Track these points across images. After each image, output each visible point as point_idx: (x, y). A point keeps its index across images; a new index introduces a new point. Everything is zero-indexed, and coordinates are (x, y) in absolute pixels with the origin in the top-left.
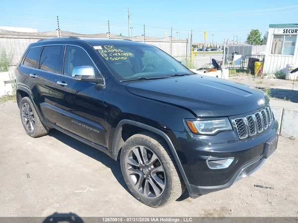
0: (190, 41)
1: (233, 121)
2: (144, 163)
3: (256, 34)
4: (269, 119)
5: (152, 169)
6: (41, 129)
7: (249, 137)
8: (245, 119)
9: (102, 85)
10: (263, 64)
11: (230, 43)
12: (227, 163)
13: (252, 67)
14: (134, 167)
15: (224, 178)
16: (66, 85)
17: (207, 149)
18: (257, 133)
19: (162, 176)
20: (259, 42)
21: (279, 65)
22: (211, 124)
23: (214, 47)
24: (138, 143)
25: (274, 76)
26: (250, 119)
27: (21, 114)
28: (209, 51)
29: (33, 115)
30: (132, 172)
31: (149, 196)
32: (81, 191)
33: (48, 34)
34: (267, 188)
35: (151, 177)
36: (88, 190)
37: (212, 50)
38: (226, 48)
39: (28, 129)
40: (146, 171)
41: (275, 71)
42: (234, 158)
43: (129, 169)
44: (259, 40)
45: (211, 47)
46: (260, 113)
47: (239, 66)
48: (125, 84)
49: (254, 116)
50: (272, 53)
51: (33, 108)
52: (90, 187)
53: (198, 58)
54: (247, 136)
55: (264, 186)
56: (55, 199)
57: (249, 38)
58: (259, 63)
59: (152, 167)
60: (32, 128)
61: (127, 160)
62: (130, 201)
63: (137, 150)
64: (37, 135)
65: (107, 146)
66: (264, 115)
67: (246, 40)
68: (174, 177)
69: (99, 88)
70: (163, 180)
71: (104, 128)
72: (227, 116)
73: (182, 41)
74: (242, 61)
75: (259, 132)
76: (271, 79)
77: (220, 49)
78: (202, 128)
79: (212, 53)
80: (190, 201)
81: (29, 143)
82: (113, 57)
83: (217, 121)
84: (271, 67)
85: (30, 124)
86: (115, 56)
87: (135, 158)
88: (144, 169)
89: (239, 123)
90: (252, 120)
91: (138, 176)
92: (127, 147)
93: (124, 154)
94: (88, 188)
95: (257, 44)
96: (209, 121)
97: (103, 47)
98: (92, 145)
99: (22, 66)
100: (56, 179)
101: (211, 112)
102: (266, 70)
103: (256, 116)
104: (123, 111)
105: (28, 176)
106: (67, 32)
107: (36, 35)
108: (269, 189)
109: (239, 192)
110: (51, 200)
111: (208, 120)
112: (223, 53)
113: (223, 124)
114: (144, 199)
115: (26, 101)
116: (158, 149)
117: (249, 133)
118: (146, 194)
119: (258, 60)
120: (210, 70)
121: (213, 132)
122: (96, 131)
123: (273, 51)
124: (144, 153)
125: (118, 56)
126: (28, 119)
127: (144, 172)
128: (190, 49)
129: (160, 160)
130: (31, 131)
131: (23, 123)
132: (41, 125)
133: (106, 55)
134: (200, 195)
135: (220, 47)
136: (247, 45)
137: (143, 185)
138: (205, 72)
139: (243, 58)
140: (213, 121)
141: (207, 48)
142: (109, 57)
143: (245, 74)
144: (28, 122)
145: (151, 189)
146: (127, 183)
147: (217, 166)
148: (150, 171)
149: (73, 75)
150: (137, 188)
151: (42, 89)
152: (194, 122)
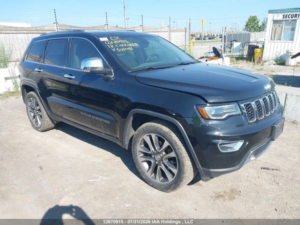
0: (188, 30)
1: (242, 105)
2: (155, 150)
3: (254, 20)
4: (275, 103)
5: (164, 155)
6: (48, 123)
7: (257, 120)
8: (253, 103)
9: (111, 76)
10: (262, 51)
11: (229, 30)
12: (237, 146)
13: (252, 54)
14: (146, 155)
15: (235, 160)
16: (74, 77)
17: (217, 133)
18: (265, 116)
19: (175, 161)
20: (257, 28)
21: (279, 51)
22: (221, 109)
23: (211, 36)
24: (149, 131)
25: (274, 62)
26: (258, 103)
27: (27, 109)
28: (207, 40)
29: (39, 110)
30: (144, 159)
31: (161, 181)
32: (94, 180)
33: (46, 28)
34: (273, 170)
35: (163, 163)
36: (101, 179)
37: (210, 39)
38: (225, 36)
39: (34, 123)
40: (158, 157)
41: (274, 57)
42: (243, 141)
43: (141, 157)
44: (257, 26)
45: (208, 36)
46: (267, 97)
47: (238, 54)
48: (134, 74)
49: (261, 100)
50: (271, 39)
51: (39, 103)
52: (103, 176)
53: (196, 47)
54: (255, 119)
55: (271, 168)
56: (70, 188)
57: (247, 25)
58: (258, 50)
59: (164, 153)
60: (39, 123)
61: (139, 148)
62: (143, 187)
63: (148, 138)
64: (45, 129)
65: (118, 136)
66: (270, 99)
67: (244, 27)
68: (187, 162)
69: (108, 80)
70: (175, 165)
71: (115, 119)
72: (236, 101)
73: (181, 31)
74: (241, 48)
75: (267, 116)
76: (271, 66)
77: (218, 38)
78: (213, 113)
79: (209, 42)
80: (201, 185)
81: (37, 137)
82: (120, 48)
83: (226, 106)
84: (271, 53)
85: (36, 119)
86: (122, 47)
87: (146, 145)
88: (156, 156)
89: (247, 107)
90: (260, 104)
91: (149, 163)
92: (139, 136)
93: (136, 142)
94: (101, 177)
95: (255, 30)
96: (220, 107)
97: (109, 38)
98: (103, 136)
99: (26, 61)
100: (68, 170)
101: (221, 97)
102: (266, 56)
103: (263, 100)
104: (133, 101)
105: (41, 168)
106: (64, 26)
107: (34, 29)
108: (275, 171)
109: (247, 174)
110: (66, 190)
111: (218, 106)
112: (222, 41)
113: (232, 108)
114: (157, 184)
115: (32, 96)
116: (170, 135)
117: (257, 117)
118: (159, 180)
119: (258, 47)
120: (212, 59)
121: (224, 117)
122: (106, 121)
123: (273, 37)
124: (155, 140)
125: (124, 47)
126: (35, 113)
127: (156, 159)
128: (188, 38)
129: (173, 147)
130: (39, 126)
131: (29, 118)
132: (48, 119)
133: (112, 46)
134: (212, 178)
135: (217, 36)
136: (246, 32)
137: (155, 171)
138: (206, 61)
139: (243, 45)
140: (223, 106)
141: (205, 37)
142: (116, 48)
143: (245, 61)
144: (34, 117)
145: (163, 175)
146: (139, 170)
147: (228, 150)
148: (162, 158)
149: (82, 68)
150: (149, 175)
151: (49, 83)
152: (205, 108)
